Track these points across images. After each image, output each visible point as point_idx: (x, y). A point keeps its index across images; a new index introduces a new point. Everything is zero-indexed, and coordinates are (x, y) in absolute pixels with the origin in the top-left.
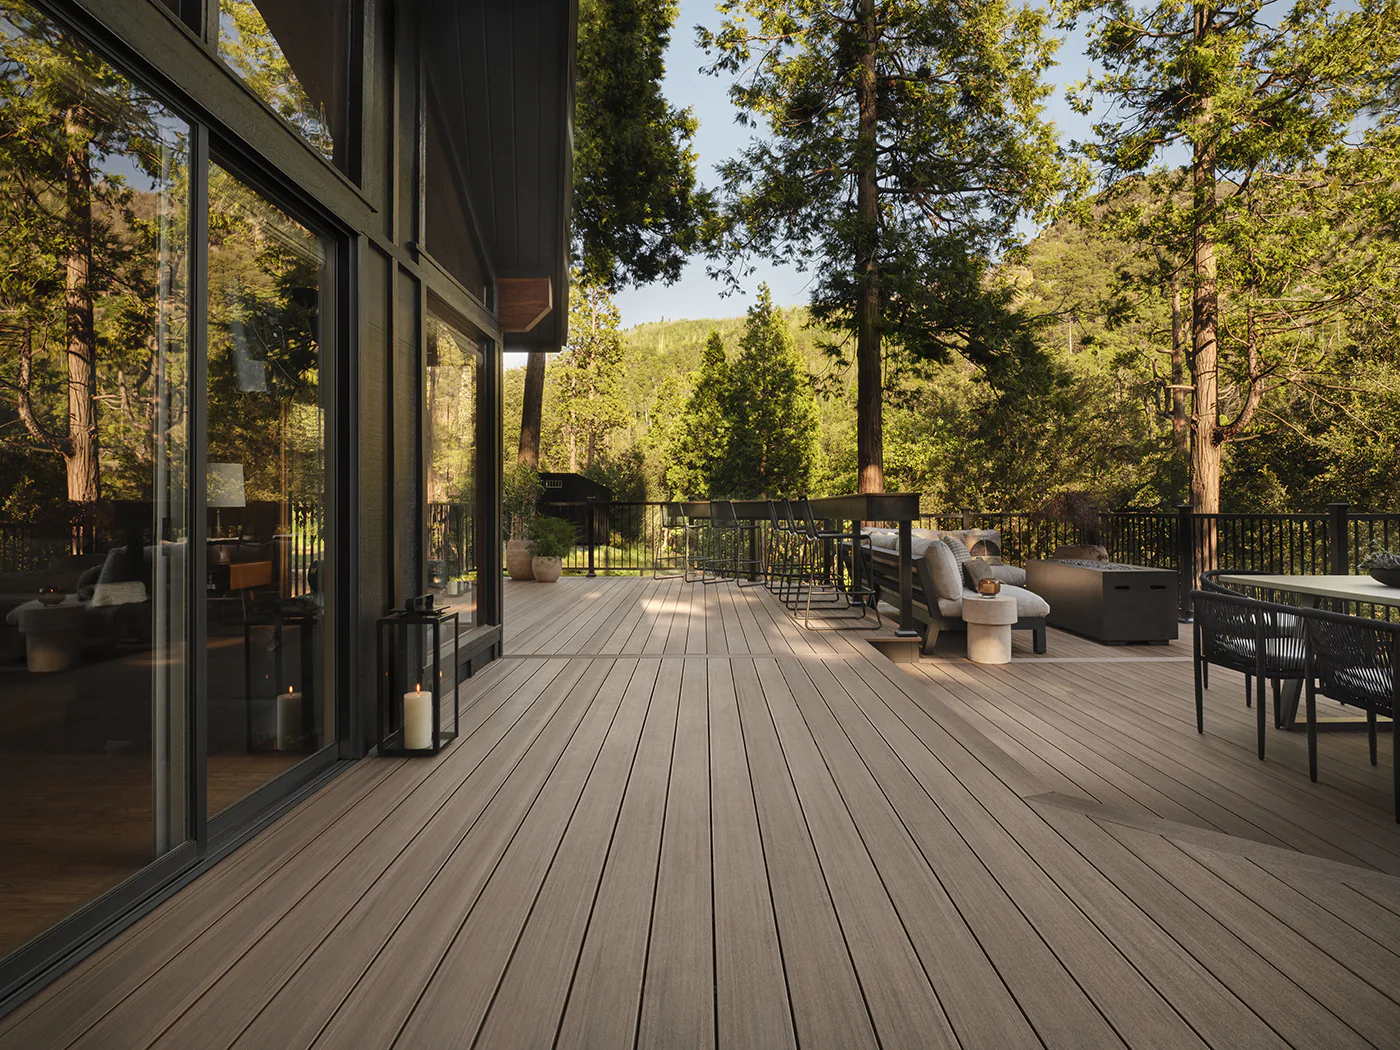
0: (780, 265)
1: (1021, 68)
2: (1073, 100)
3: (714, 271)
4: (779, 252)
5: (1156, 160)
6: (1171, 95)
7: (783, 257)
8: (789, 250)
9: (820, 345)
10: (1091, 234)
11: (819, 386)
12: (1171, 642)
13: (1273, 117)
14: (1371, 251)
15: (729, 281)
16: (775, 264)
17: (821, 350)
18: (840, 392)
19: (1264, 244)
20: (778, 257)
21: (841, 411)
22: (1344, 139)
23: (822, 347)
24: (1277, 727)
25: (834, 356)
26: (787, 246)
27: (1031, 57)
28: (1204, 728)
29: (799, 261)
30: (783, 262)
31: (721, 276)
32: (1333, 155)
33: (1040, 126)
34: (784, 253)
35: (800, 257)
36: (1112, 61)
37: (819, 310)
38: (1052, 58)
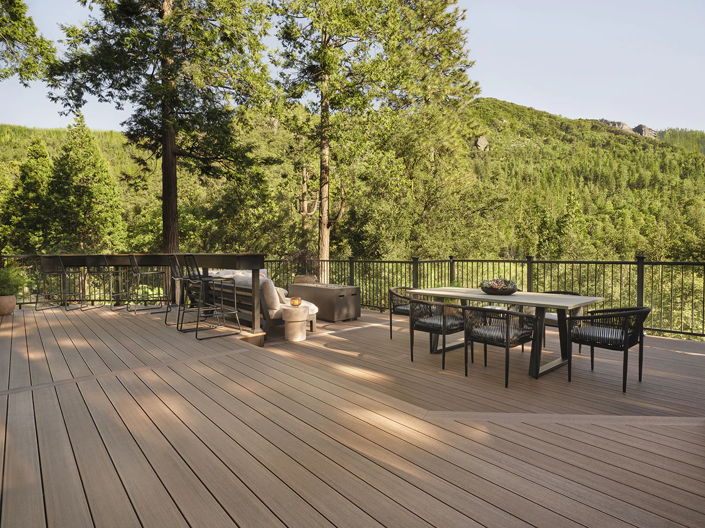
0: (104, 103)
1: (253, 32)
2: (271, 57)
3: (54, 96)
4: (104, 94)
5: (305, 96)
6: (311, 69)
7: (107, 98)
8: (110, 94)
9: (133, 157)
10: (257, 123)
11: (132, 182)
12: (358, 318)
13: (351, 92)
14: (381, 155)
15: (66, 105)
16: (100, 100)
17: (133, 161)
18: (145, 187)
19: (348, 144)
20: (102, 97)
21: (123, 196)
22: (373, 107)
23: (134, 158)
24: (431, 353)
25: (142, 165)
26: (110, 92)
27: (258, 28)
28: (414, 360)
29: (118, 104)
30: (106, 101)
31: (59, 101)
32: (369, 113)
33: (262, 65)
34: (107, 96)
35: (119, 100)
36: (286, 43)
37: (132, 137)
38: (267, 31)
